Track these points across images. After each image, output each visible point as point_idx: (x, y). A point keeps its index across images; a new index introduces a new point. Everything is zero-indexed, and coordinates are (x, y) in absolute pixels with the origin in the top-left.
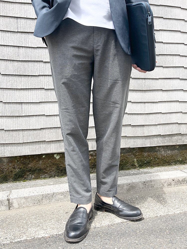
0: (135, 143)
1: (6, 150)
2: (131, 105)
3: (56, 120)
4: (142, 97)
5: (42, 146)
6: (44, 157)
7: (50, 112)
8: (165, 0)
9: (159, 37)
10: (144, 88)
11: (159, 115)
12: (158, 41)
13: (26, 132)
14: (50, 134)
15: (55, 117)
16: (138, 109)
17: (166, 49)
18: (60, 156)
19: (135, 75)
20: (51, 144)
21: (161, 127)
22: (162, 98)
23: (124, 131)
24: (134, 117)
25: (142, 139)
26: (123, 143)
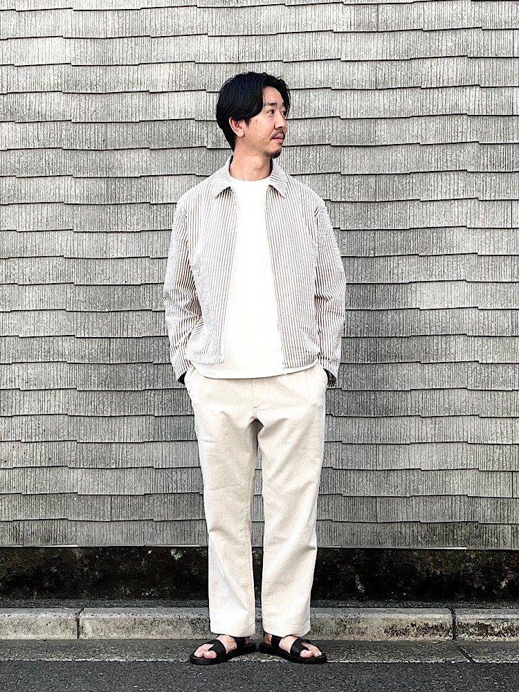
0: (355, 538)
1: (79, 534)
2: (342, 451)
3: (174, 479)
4: (369, 432)
5: (146, 530)
6: (150, 552)
7: (164, 461)
8: (423, 217)
9: (409, 299)
10: (373, 412)
11: (416, 474)
12: (406, 307)
13: (117, 501)
14: (162, 507)
15: (174, 473)
16: (359, 458)
17: (430, 323)
18: (183, 554)
19: (349, 383)
20: (165, 527)
21: (421, 504)
22: (420, 434)
23: (325, 509)
24: (349, 478)
25: (373, 528)
26: (323, 536)
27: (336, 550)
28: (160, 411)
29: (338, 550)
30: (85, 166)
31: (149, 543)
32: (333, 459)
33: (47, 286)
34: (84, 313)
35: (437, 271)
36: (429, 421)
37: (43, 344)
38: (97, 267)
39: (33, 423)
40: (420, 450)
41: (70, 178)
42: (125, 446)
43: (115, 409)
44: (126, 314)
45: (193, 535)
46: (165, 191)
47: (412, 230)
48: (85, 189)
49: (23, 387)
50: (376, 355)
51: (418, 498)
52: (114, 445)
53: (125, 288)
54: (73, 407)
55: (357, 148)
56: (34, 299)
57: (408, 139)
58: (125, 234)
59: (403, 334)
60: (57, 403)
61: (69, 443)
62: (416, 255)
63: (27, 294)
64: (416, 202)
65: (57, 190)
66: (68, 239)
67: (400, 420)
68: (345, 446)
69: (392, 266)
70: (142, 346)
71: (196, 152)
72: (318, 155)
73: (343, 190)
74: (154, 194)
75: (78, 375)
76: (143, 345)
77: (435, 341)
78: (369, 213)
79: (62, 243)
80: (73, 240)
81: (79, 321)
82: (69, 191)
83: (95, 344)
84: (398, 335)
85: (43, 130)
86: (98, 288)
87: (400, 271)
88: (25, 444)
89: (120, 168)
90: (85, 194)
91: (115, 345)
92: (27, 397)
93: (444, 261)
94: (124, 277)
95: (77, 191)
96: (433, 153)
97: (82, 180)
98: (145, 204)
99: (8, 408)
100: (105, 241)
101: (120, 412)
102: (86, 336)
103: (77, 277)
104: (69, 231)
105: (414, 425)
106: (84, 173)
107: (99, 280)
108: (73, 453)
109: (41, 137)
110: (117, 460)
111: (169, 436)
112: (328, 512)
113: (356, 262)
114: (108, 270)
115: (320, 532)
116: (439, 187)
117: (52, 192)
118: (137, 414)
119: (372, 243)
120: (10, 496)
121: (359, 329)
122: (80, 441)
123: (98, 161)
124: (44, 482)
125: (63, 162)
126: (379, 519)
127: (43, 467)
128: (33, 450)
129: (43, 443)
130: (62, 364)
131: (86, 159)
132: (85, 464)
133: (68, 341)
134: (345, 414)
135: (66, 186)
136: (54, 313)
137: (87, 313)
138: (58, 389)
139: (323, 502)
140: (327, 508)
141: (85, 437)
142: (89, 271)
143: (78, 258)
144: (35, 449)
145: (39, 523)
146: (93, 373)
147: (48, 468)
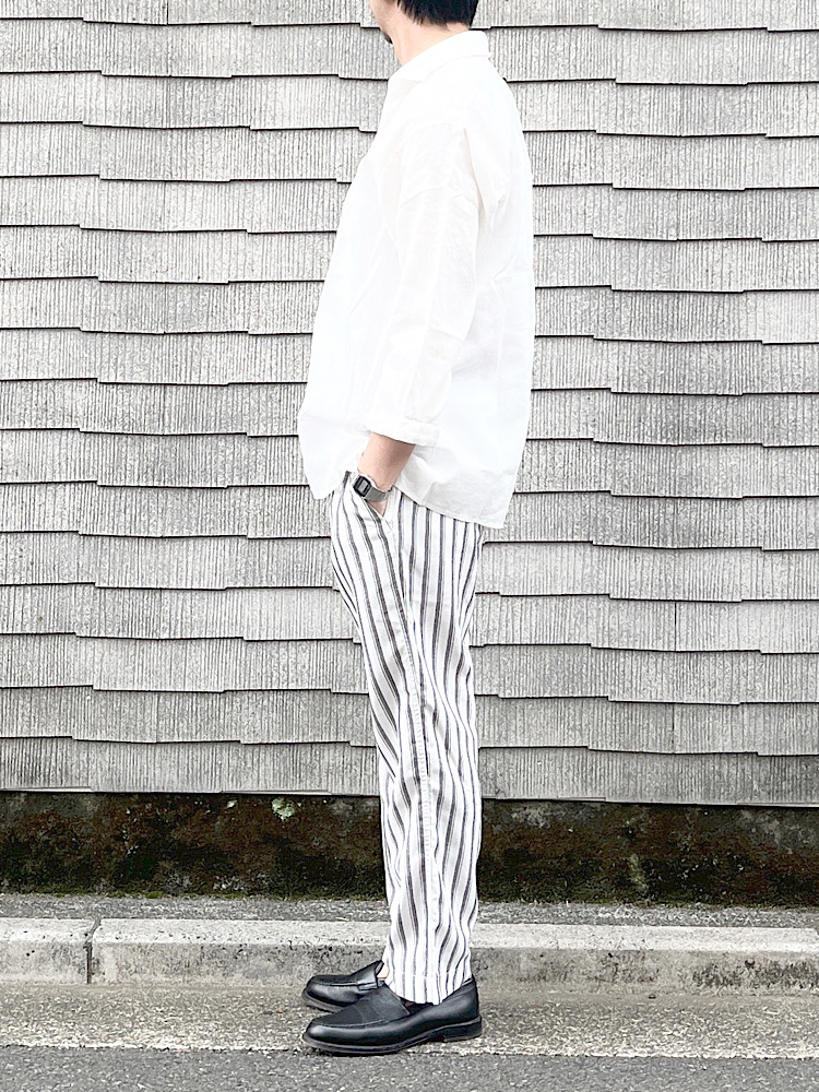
0: (631, 782)
1: (94, 767)
2: (610, 612)
3: (283, 662)
4: (662, 577)
5: (225, 761)
6: (231, 804)
7: (265, 627)
8: (771, 168)
9: (743, 323)
10: (670, 539)
11: (750, 660)
12: (737, 339)
13: (170, 703)
14: (258, 716)
15: (282, 650)
16: (642, 628)
17: (782, 370)
18: (297, 808)
19: (626, 482)
20: (262, 756)
21: (761, 720)
22: (760, 583)
23: (575, 726)
24: (622, 666)
25: (667, 764)
26: (571, 777)
27: (593, 805)
28: (260, 529)
29: (598, 805)
30: (126, 53)
31: (230, 787)
32: (592, 629)
33: (45, 282)
34: (116, 336)
35: (797, 272)
36: (777, 558)
37: (35, 393)
38: (144, 248)
39: (9, 547)
40: (758, 615)
41: (96, 76)
42: (188, 594)
43: (172, 524)
44: (197, 339)
45: (316, 772)
46: (279, 105)
47: (750, 192)
48: (125, 98)
50: (678, 427)
51: (754, 708)
52: (166, 594)
53: (196, 289)
54: (90, 520)
55: (648, 35)
56: (19, 308)
57: (744, 18)
58: (201, 186)
59: (730, 389)
60: (58, 510)
61: (80, 588)
62: (756, 239)
64: (759, 139)
65: (71, 98)
66: (88, 194)
67: (721, 557)
68: (615, 604)
69: (710, 258)
70: (227, 403)
71: (340, 33)
72: (573, 45)
73: (620, 112)
74: (258, 110)
75: (97, 459)
76: (230, 399)
77: (791, 404)
78: (668, 156)
79: (78, 201)
80: (100, 195)
81: (106, 350)
82: (93, 101)
83: (136, 396)
84: (720, 392)
86: (144, 288)
87: (726, 270)
89: (193, 59)
90: (124, 107)
91: (174, 398)
93: (809, 251)
94: (195, 268)
95: (110, 102)
96: (792, 48)
97: (119, 80)
98: (240, 131)
100: (161, 198)
101: (181, 528)
102: (119, 380)
103: (105, 266)
104: (92, 179)
105: (748, 565)
106: (122, 68)
107: (147, 273)
108: (87, 607)
110: (173, 622)
111: (274, 577)
112: (581, 731)
113: (641, 249)
114: (165, 254)
115: (565, 770)
116: (803, 112)
117: (61, 103)
118: (213, 533)
119: (673, 215)
121: (646, 377)
122: (102, 585)
123: (151, 45)
124: (28, 664)
125: (84, 45)
126: (677, 747)
127: (27, 634)
128: (9, 600)
129: (29, 588)
130: (70, 434)
131: (127, 41)
132: (110, 630)
133: (83, 389)
134: (617, 541)
135: (89, 92)
136: (58, 334)
137: (122, 336)
138: (60, 483)
139: (571, 711)
140: (577, 723)
141: (111, 578)
142: (129, 254)
143: (109, 230)
144: (12, 599)
145: (15, 745)
146: (131, 453)
147: (37, 637)
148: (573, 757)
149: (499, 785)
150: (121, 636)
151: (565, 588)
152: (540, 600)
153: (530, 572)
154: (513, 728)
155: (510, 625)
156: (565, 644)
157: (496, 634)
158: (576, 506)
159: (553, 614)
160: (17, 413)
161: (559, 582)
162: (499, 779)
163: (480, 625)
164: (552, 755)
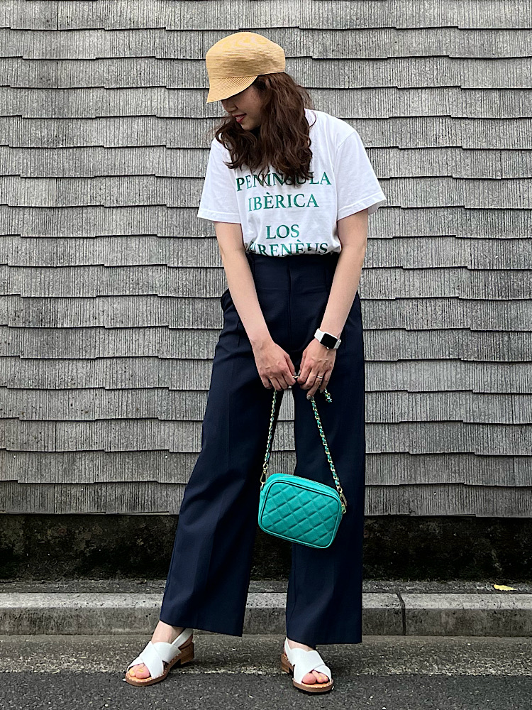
0: (491, 505)
1: (171, 499)
2: (473, 401)
16: (492, 410)
23: (455, 470)
24: (482, 433)
25: (511, 493)
26: (454, 502)
27: (467, 519)
29: (471, 519)
30: (180, 76)
32: (463, 411)
33: (136, 208)
34: (177, 240)
37: (131, 274)
38: (192, 187)
39: (118, 366)
41: (163, 89)
48: (180, 101)
49: (108, 325)
54: (164, 349)
55: (478, 61)
56: (122, 223)
60: (146, 343)
61: (160, 391)
63: (114, 217)
65: (149, 102)
66: (160, 156)
69: (521, 189)
71: (301, 62)
73: (464, 105)
75: (167, 313)
78: (494, 130)
79: (155, 161)
80: (166, 157)
81: (172, 248)
82: (162, 103)
83: (190, 275)
85: (134, 38)
88: (109, 392)
90: (179, 106)
91: (212, 276)
92: (113, 336)
95: (171, 104)
97: (176, 91)
99: (91, 349)
102: (180, 265)
103: (170, 198)
104: (162, 148)
106: (178, 85)
107: (195, 201)
108: (164, 402)
109: (133, 46)
112: (459, 473)
113: (481, 184)
115: (450, 497)
117: (144, 105)
120: (91, 453)
121: (488, 260)
122: (173, 389)
123: (194, 71)
124: (131, 437)
125: (156, 72)
126: (517, 483)
127: (130, 419)
128: (119, 398)
129: (130, 391)
130: (152, 298)
131: (180, 69)
132: (178, 416)
133: (159, 271)
134: (476, 358)
135: (159, 98)
136: (144, 238)
137: (180, 240)
138: (147, 327)
139: (453, 462)
140: (457, 469)
141: (178, 384)
142: (183, 191)
143: (172, 178)
144: (121, 397)
145: (124, 487)
146: (188, 309)
147: (136, 421)
148: (455, 489)
149: (411, 507)
150: (185, 419)
151: (446, 387)
152: (432, 395)
153: (425, 377)
154: (418, 472)
155: (414, 410)
156: (447, 421)
157: (406, 415)
158: (450, 337)
159: (439, 403)
160: (122, 286)
161: (442, 383)
162: (412, 504)
163: (397, 410)
164: (442, 489)
